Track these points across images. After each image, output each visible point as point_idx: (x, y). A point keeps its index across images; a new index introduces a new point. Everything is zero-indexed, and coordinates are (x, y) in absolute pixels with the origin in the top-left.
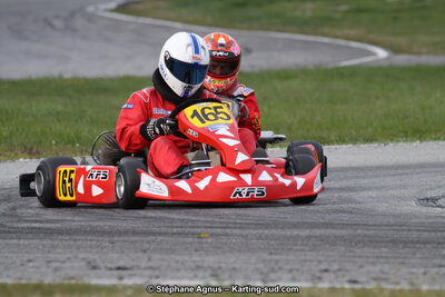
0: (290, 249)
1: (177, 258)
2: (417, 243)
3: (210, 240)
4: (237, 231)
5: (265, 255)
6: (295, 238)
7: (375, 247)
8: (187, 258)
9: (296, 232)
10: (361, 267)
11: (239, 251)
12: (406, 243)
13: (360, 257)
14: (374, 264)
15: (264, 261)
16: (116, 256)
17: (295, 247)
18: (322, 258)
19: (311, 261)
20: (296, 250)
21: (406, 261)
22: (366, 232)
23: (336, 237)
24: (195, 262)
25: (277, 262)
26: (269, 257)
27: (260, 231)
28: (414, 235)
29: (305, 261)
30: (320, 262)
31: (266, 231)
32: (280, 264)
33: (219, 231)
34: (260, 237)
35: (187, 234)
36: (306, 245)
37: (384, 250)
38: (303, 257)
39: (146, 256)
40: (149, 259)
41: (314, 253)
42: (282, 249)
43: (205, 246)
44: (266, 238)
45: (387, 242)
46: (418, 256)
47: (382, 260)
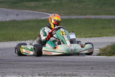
0: (37, 67)
1: (9, 70)
2: (69, 65)
3: (16, 65)
4: (23, 63)
6: (38, 64)
7: (58, 66)
8: (11, 70)
9: (37, 63)
10: (56, 72)
11: (24, 68)
12: (66, 65)
13: (55, 69)
14: (59, 71)
18: (45, 70)
19: (43, 70)
20: (39, 68)
21: (67, 70)
22: (55, 63)
23: (48, 64)
24: (13, 71)
26: (32, 70)
28: (68, 64)
31: (30, 63)
32: (35, 71)
33: (18, 63)
34: (29, 64)
35: (10, 64)
36: (41, 66)
37: (61, 67)
38: (41, 69)
40: (1, 70)
41: (43, 68)
42: (35, 67)
43: (15, 66)
44: (30, 64)
45: (61, 65)
46: (70, 69)
47: (61, 70)
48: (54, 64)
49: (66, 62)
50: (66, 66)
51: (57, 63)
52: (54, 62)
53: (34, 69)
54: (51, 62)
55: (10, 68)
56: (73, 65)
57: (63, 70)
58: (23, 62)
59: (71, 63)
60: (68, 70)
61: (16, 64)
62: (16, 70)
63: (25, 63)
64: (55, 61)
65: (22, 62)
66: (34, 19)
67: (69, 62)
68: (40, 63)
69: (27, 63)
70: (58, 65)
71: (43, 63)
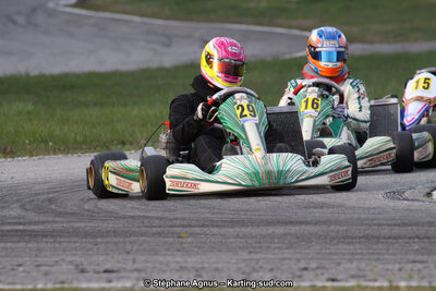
0: (269, 247)
1: (161, 259)
2: (390, 238)
3: (190, 240)
4: (215, 230)
5: (245, 255)
6: (272, 236)
7: (349, 243)
8: (170, 259)
9: (271, 230)
10: (338, 264)
11: (219, 251)
12: (378, 239)
13: (336, 254)
14: (350, 261)
15: (245, 260)
16: (101, 258)
17: (273, 246)
18: (299, 256)
19: (290, 259)
20: (275, 248)
21: (381, 257)
22: (341, 228)
23: (310, 234)
24: (178, 262)
25: (258, 260)
26: (248, 257)
27: (237, 229)
28: (386, 231)
29: (284, 259)
30: (298, 260)
31: (243, 229)
32: (260, 264)
33: (197, 230)
34: (238, 236)
35: (166, 235)
36: (283, 242)
37: (357, 246)
38: (281, 256)
39: (131, 257)
40: (134, 261)
41: (292, 251)
42: (260, 247)
43: (185, 245)
44: (244, 237)
45: (360, 238)
46: (391, 251)
47: (357, 257)
48: (333, 234)
49: (380, 225)
50: (377, 243)
51: (345, 228)
52: (332, 228)
53: (258, 256)
54: (324, 228)
55: (168, 250)
56: (405, 237)
57: (367, 257)
58: (218, 226)
59: (396, 230)
60: (387, 257)
61: (191, 235)
62: (189, 259)
63: (224, 230)
64: (337, 222)
65: (213, 226)
66: (269, 59)
67: (389, 225)
68: (280, 230)
69: (231, 230)
70: (348, 239)
71: (293, 229)
